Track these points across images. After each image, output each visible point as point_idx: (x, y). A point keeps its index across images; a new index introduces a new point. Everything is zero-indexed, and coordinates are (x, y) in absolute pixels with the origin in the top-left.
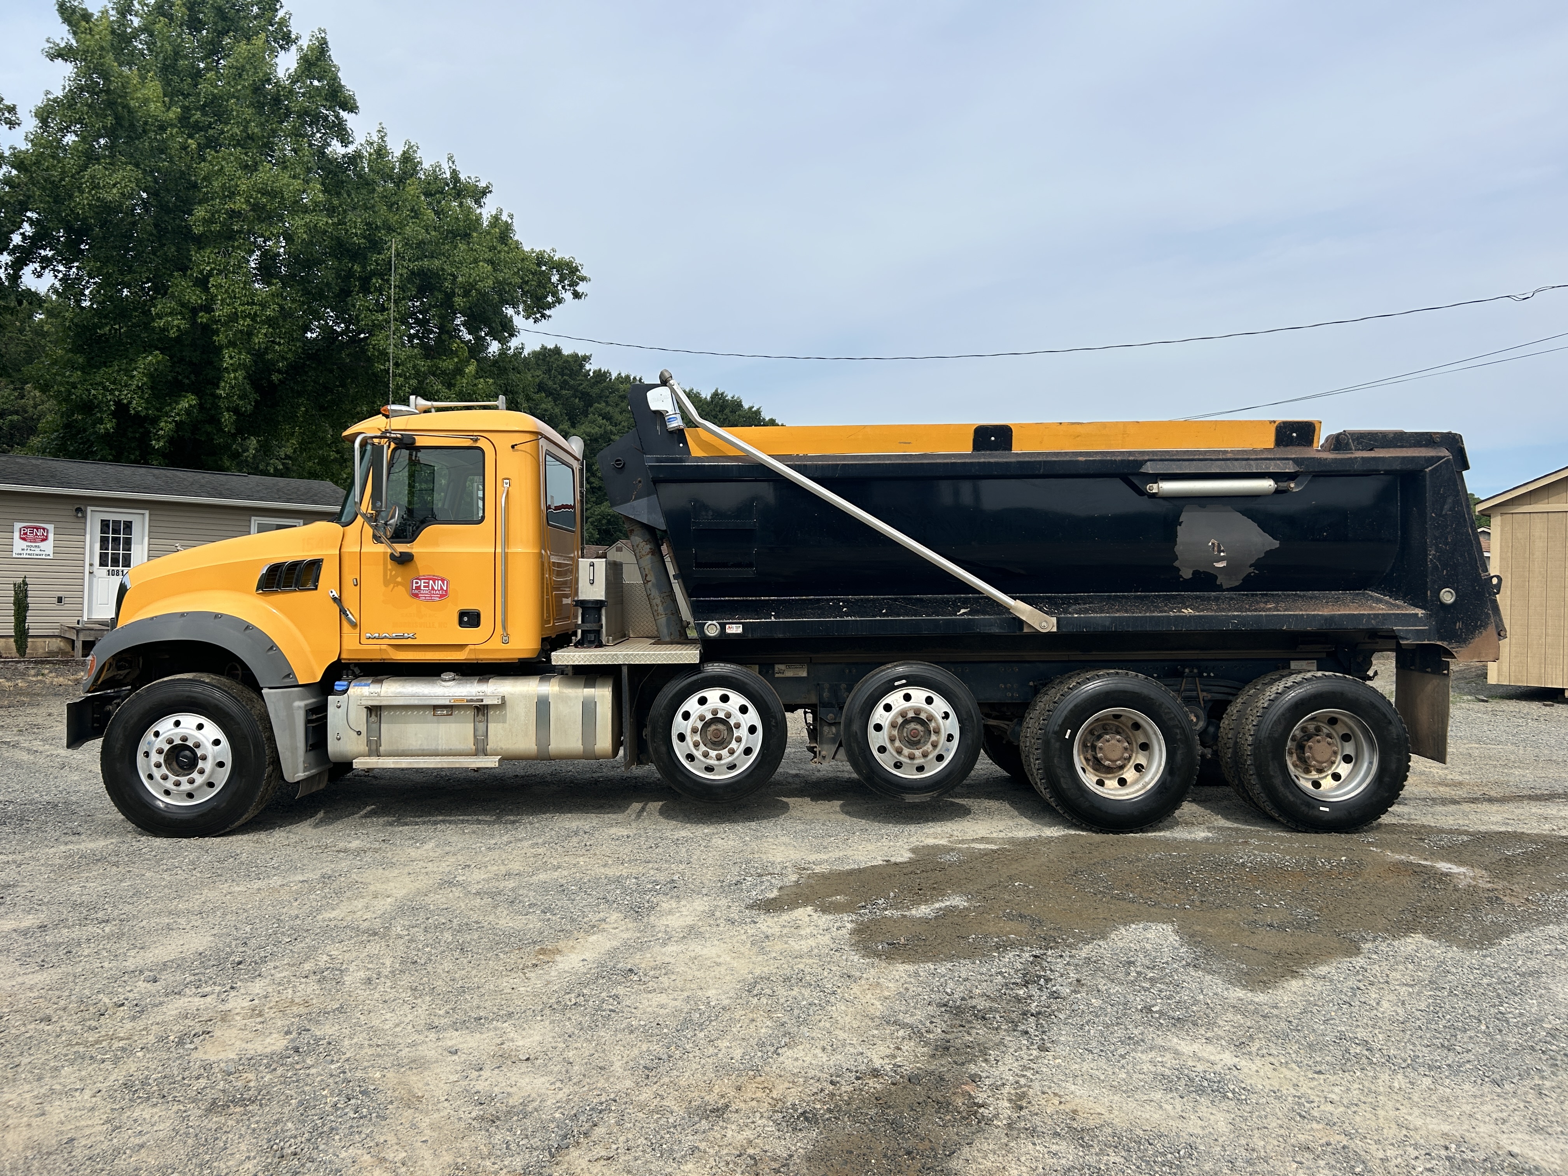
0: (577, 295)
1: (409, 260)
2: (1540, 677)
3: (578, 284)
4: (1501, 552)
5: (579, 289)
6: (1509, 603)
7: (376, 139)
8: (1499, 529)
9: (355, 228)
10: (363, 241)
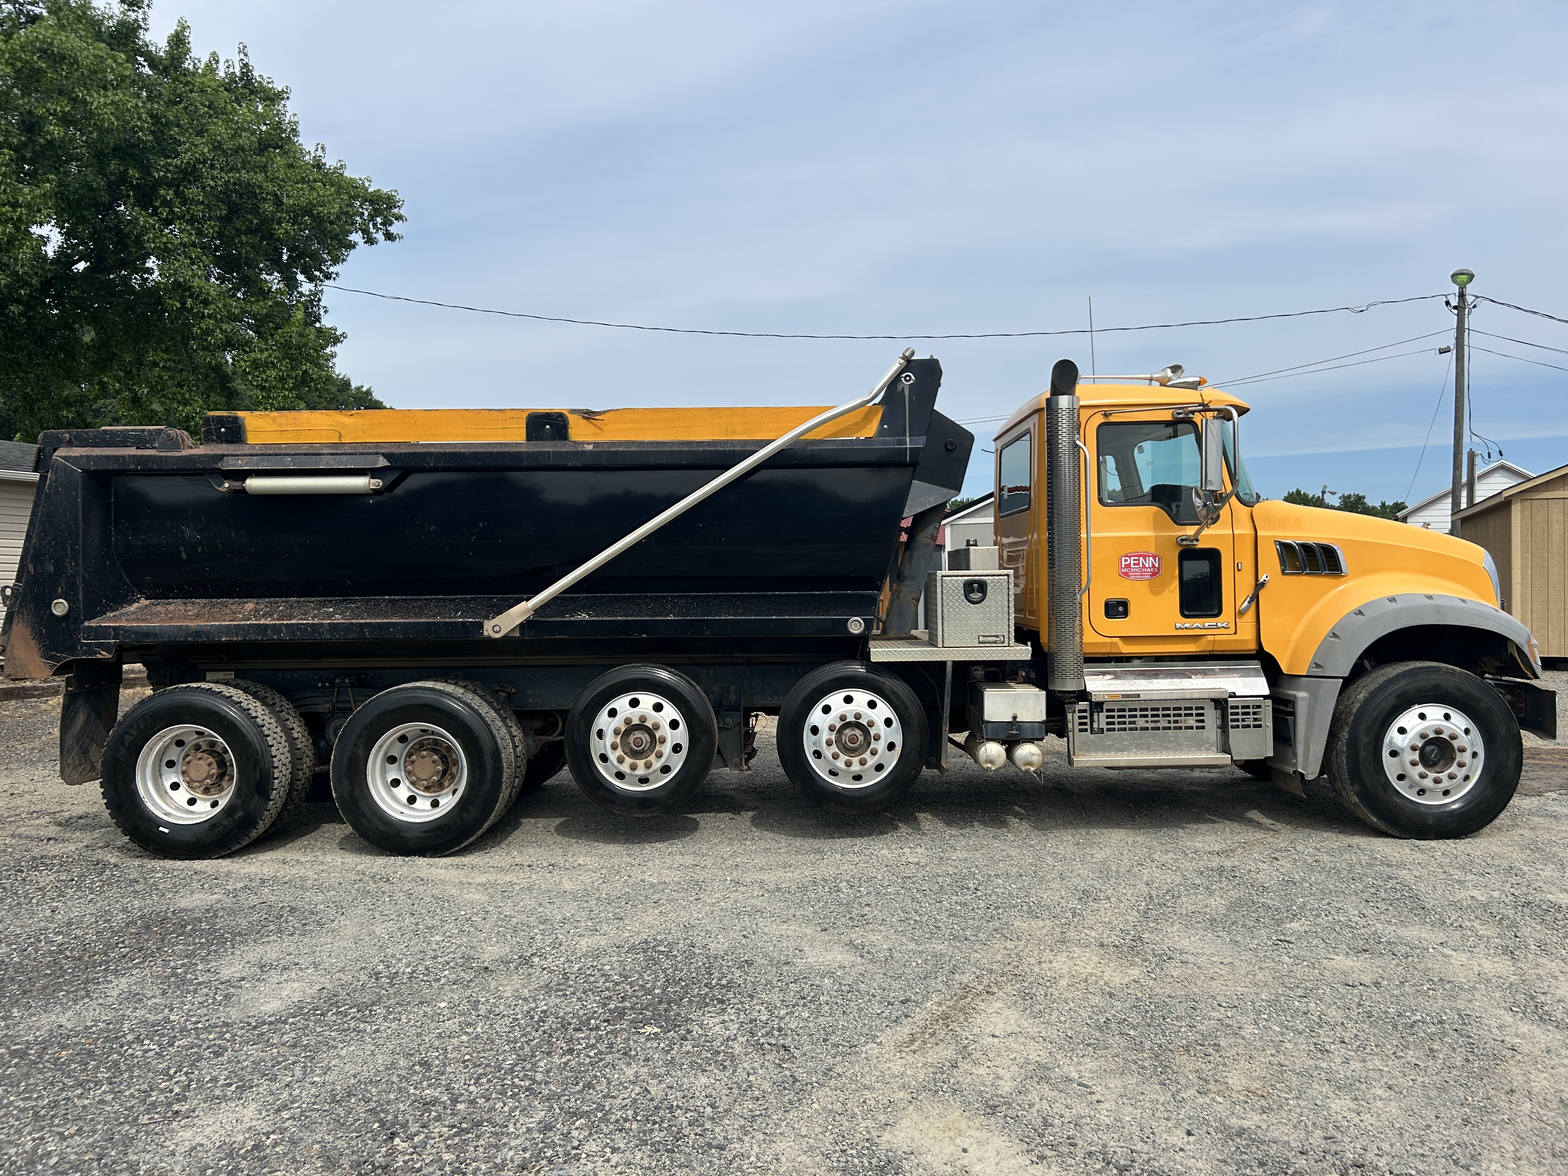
0: (389, 237)
1: (221, 169)
2: (1561, 648)
3: (391, 224)
4: (1522, 535)
5: (392, 229)
6: (1529, 581)
7: (118, 13)
8: (1519, 513)
9: (140, 119)
10: (150, 138)
